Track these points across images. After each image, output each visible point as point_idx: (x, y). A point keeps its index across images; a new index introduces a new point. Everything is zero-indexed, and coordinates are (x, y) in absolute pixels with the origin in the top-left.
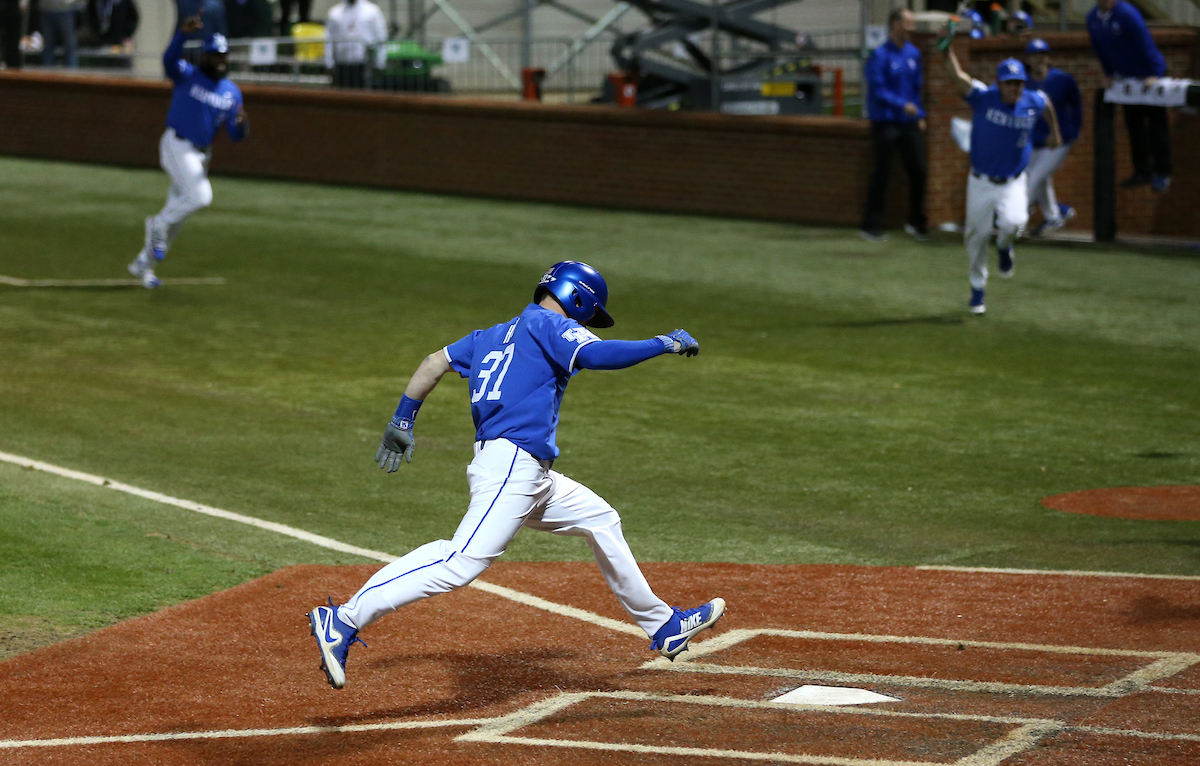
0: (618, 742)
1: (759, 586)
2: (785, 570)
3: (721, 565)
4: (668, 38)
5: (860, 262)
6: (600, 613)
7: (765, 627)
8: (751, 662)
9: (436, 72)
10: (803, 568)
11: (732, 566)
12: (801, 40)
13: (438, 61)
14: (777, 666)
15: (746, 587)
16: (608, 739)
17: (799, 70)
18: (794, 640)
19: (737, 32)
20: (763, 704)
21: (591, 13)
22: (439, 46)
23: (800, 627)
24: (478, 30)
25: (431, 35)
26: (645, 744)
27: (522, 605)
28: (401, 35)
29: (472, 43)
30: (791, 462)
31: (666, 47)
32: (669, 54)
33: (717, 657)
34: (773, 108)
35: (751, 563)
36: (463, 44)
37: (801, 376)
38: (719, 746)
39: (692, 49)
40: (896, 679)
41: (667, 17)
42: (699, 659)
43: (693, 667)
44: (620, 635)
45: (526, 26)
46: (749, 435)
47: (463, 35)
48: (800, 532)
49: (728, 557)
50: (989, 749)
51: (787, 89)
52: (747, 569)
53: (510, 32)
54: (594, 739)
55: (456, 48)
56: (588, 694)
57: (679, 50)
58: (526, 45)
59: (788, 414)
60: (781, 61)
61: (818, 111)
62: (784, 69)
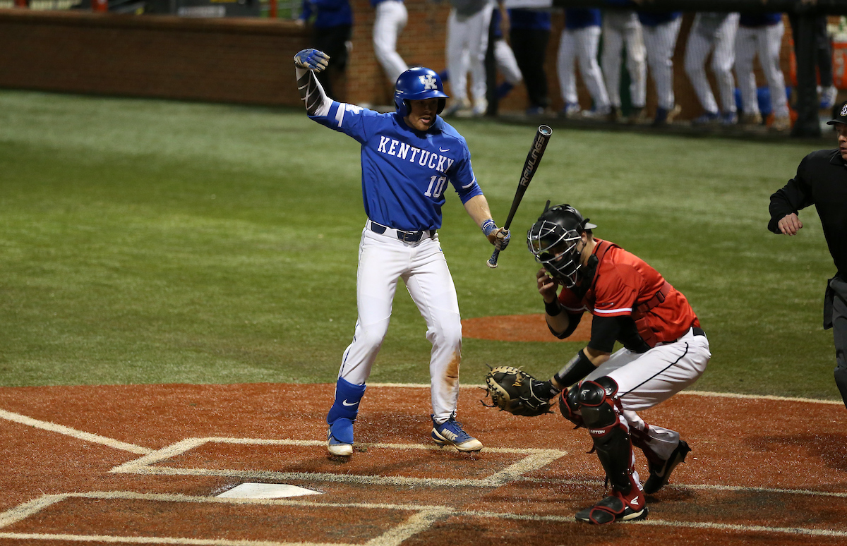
0: (90, 534)
1: (208, 402)
2: (229, 389)
3: (177, 386)
5: (292, 136)
6: (77, 428)
7: (212, 435)
8: (200, 465)
10: (244, 387)
11: (186, 386)
14: (221, 467)
15: (197, 403)
16: (82, 532)
18: (236, 445)
20: (211, 499)
23: (241, 435)
26: (113, 535)
27: (12, 422)
30: (235, 300)
33: (173, 462)
34: (221, 11)
35: (202, 383)
37: (243, 230)
38: (173, 535)
40: (318, 476)
42: (158, 463)
43: (153, 470)
44: (94, 445)
46: (201, 279)
48: (242, 357)
49: (184, 379)
50: (393, 531)
52: (199, 388)
54: (70, 532)
56: (66, 495)
59: (232, 261)
61: (257, 14)
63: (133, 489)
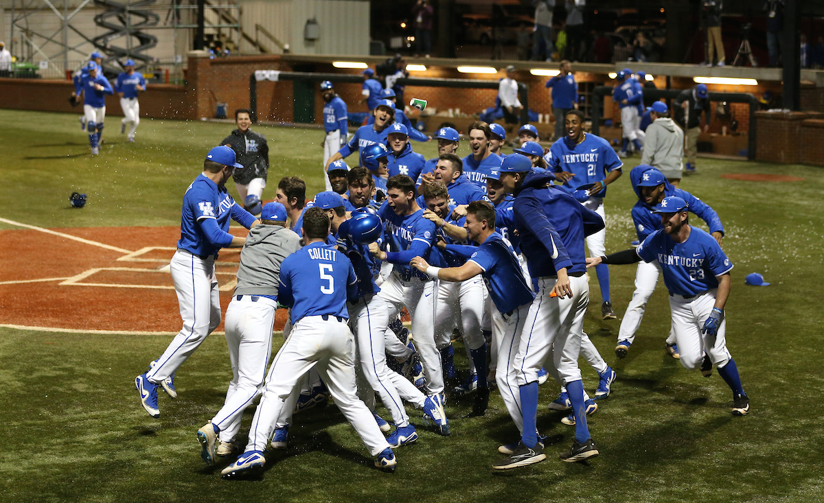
0: (111, 284)
1: (153, 234)
2: (161, 228)
3: (140, 227)
4: (112, 60)
6: (103, 243)
7: (156, 246)
8: (152, 257)
9: (37, 72)
10: (166, 228)
11: (142, 227)
12: (155, 60)
13: (38, 69)
14: (160, 258)
15: (148, 234)
16: (108, 283)
17: (155, 70)
18: (165, 250)
19: (134, 57)
20: (157, 271)
21: (87, 52)
22: (38, 63)
23: (167, 246)
24: (50, 58)
25: (35, 60)
26: (120, 284)
27: (77, 241)
28: (25, 60)
29: (49, 63)
30: (159, 194)
31: (111, 63)
32: (112, 66)
33: (141, 256)
35: (149, 226)
36: (46, 63)
37: (161, 166)
38: (144, 284)
39: (120, 63)
41: (112, 53)
42: (135, 257)
43: (134, 260)
44: (109, 250)
45: (66, 57)
46: (146, 186)
47: (45, 60)
48: (164, 217)
49: (142, 224)
50: (230, 283)
51: (151, 76)
52: (148, 228)
53: (60, 59)
54: (104, 283)
55: (44, 64)
56: (101, 269)
57: (116, 64)
58: (66, 64)
59: (157, 179)
60: (149, 67)
61: (161, 82)
62: (150, 69)
63: (126, 266)
